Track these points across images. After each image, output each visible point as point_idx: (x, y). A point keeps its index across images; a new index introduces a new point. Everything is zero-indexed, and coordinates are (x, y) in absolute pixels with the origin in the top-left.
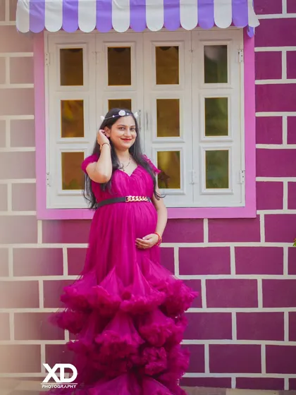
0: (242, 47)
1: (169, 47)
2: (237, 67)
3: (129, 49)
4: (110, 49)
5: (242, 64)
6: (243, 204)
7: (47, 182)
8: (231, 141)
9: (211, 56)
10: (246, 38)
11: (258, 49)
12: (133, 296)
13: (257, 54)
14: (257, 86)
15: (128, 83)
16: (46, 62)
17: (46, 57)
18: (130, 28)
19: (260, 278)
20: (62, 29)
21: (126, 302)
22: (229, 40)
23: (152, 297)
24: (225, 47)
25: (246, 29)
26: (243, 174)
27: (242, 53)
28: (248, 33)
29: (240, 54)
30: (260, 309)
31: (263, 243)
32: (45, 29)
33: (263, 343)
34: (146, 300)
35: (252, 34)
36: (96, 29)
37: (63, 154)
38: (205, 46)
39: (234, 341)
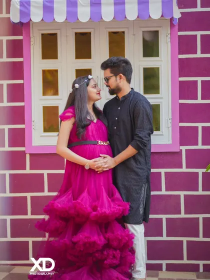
0: (169, 32)
1: (118, 32)
2: (166, 46)
3: (90, 33)
4: (76, 34)
5: (169, 44)
6: (170, 142)
7: (33, 127)
8: (162, 98)
9: (148, 38)
10: (172, 25)
11: (181, 33)
12: (99, 209)
13: (180, 37)
14: (180, 59)
15: (90, 57)
16: (32, 43)
17: (32, 39)
18: (90, 19)
19: (182, 194)
20: (42, 20)
21: (95, 213)
22: (160, 27)
23: (112, 210)
24: (157, 32)
25: (172, 19)
26: (171, 121)
27: (169, 36)
28: (173, 22)
29: (168, 37)
30: (183, 215)
31: (184, 169)
32: (31, 20)
33: (185, 240)
34: (107, 212)
35: (176, 23)
36: (66, 19)
37: (44, 107)
38: (143, 31)
39: (165, 238)
